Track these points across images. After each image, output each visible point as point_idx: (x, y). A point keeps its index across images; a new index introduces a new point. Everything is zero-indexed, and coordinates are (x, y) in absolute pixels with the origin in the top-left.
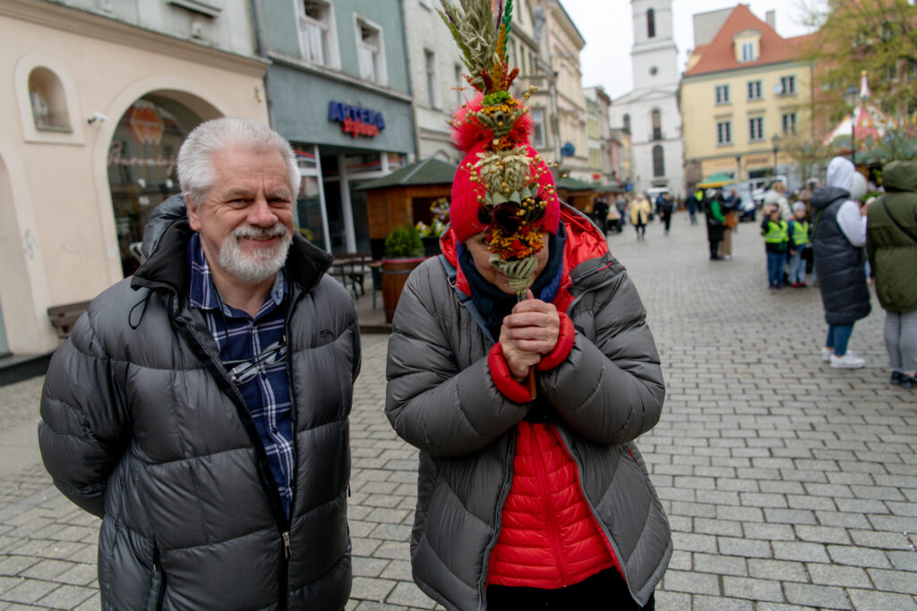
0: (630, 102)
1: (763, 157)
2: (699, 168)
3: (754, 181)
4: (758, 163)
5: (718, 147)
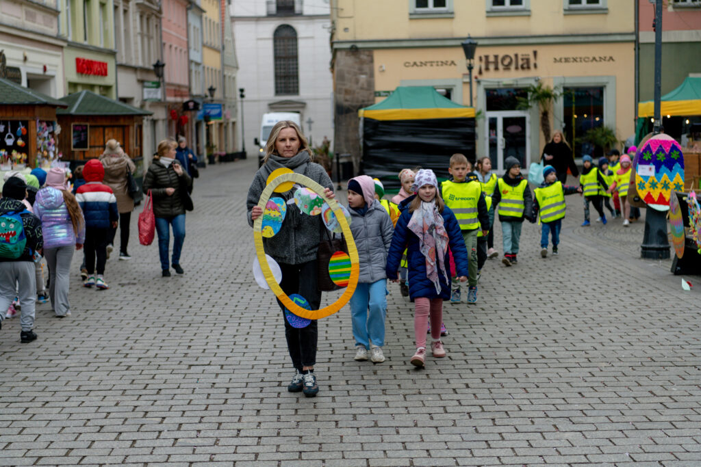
1: (522, 51)
2: (366, 68)
3: (500, 115)
4: (507, 68)
5: (413, 17)
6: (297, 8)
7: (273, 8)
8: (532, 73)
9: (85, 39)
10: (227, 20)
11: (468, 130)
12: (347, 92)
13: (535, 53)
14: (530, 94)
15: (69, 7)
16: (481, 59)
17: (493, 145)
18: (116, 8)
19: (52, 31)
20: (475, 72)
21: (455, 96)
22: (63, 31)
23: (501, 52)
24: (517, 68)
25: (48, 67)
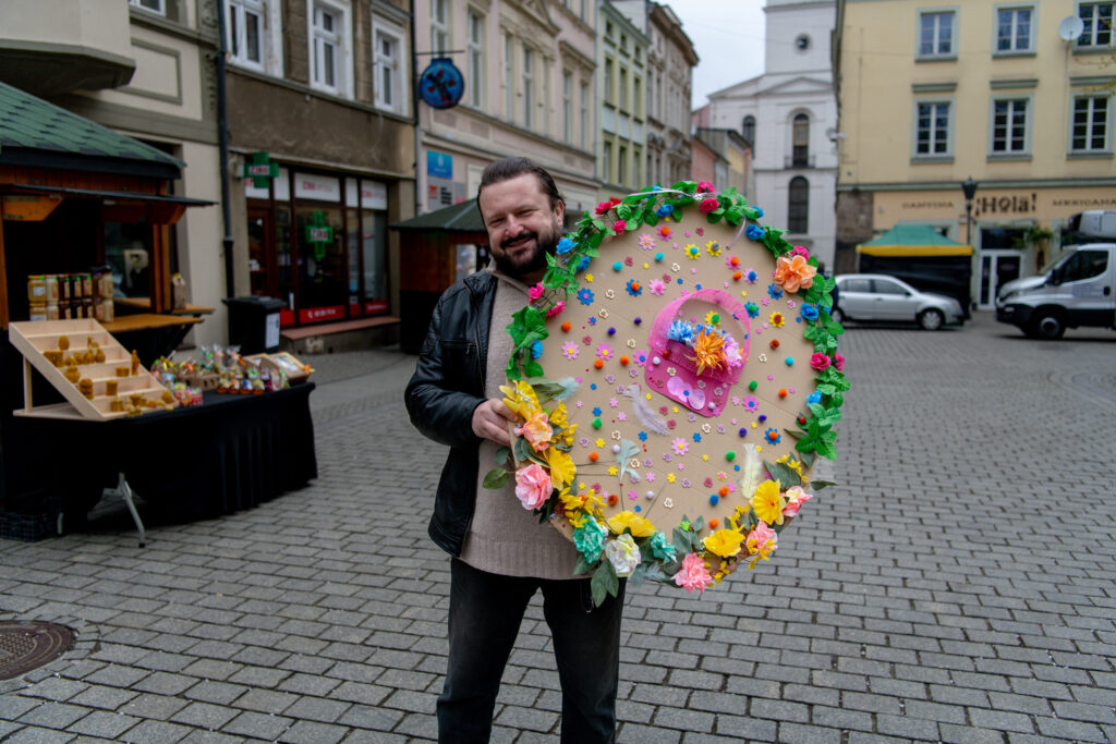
0: (757, 96)
1: (1020, 195)
2: (866, 209)
3: (994, 254)
4: (1005, 209)
5: (914, 162)
6: (810, 162)
7: (790, 162)
8: (1030, 215)
9: (620, 181)
10: (750, 173)
11: (963, 267)
12: (847, 230)
13: (1034, 196)
14: (1026, 235)
15: (607, 155)
16: (978, 201)
17: (985, 282)
18: (649, 157)
19: (589, 174)
20: (973, 212)
21: (952, 234)
22: (600, 174)
23: (999, 195)
24: (1014, 210)
25: (583, 205)
